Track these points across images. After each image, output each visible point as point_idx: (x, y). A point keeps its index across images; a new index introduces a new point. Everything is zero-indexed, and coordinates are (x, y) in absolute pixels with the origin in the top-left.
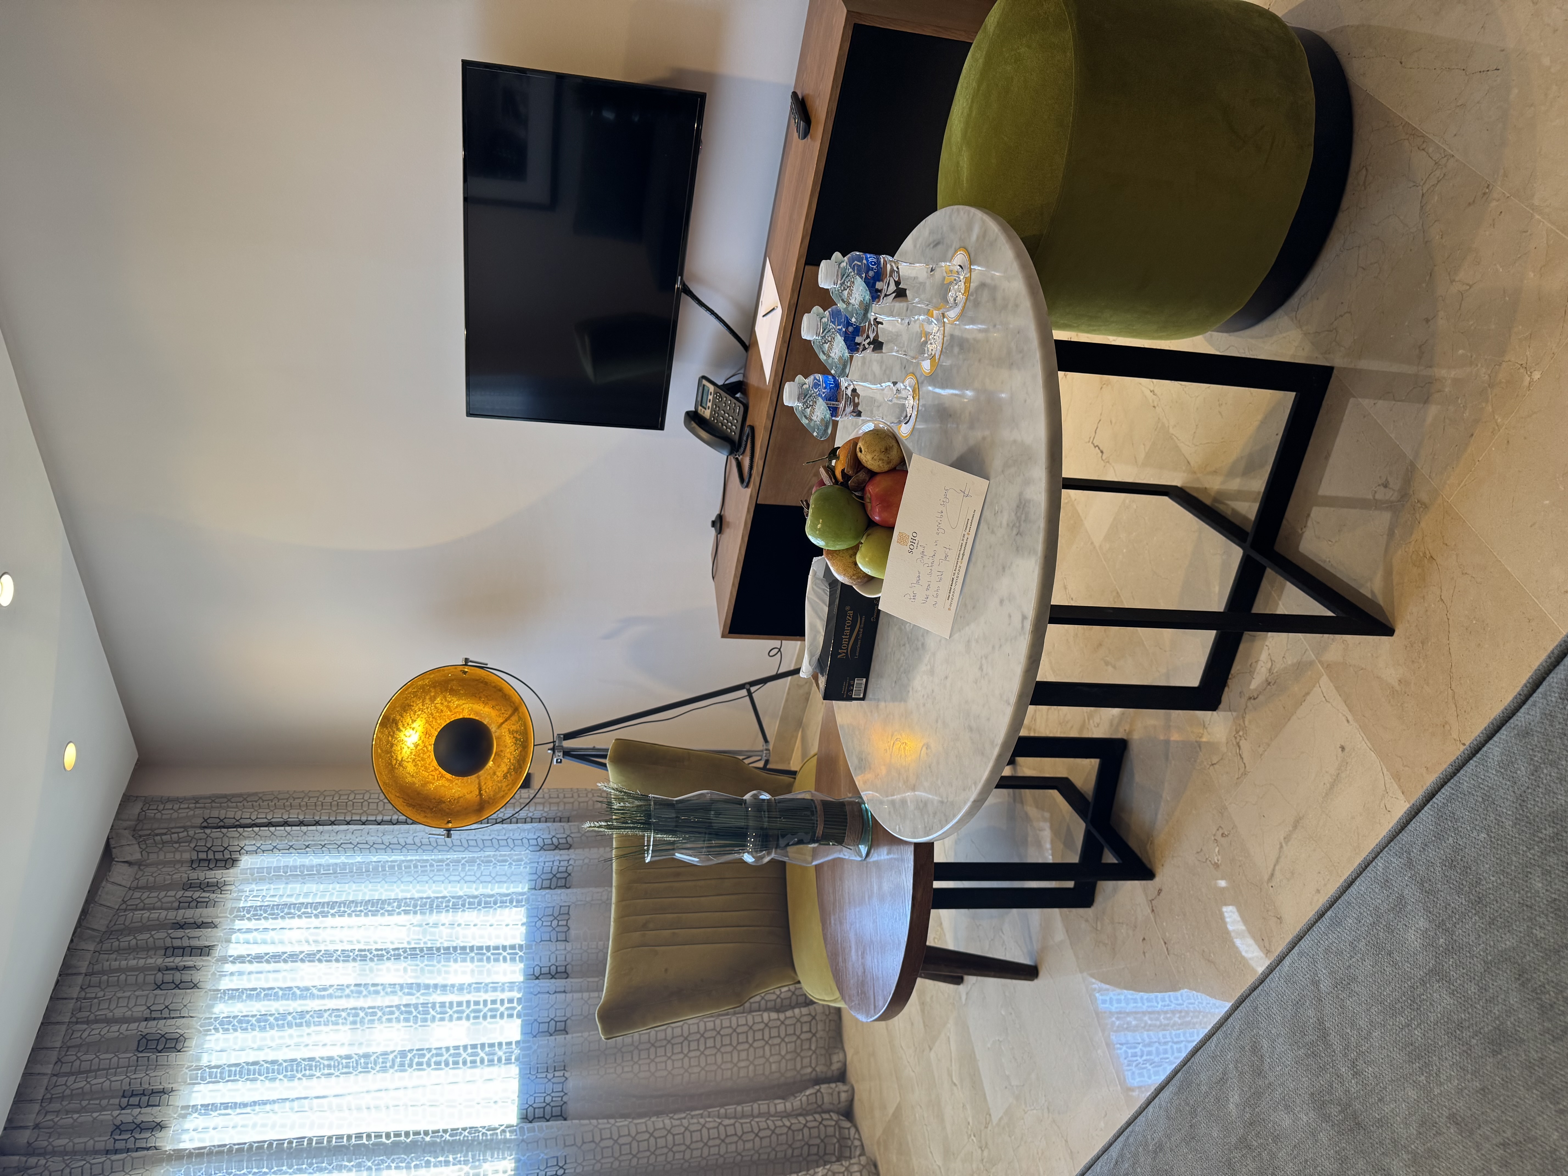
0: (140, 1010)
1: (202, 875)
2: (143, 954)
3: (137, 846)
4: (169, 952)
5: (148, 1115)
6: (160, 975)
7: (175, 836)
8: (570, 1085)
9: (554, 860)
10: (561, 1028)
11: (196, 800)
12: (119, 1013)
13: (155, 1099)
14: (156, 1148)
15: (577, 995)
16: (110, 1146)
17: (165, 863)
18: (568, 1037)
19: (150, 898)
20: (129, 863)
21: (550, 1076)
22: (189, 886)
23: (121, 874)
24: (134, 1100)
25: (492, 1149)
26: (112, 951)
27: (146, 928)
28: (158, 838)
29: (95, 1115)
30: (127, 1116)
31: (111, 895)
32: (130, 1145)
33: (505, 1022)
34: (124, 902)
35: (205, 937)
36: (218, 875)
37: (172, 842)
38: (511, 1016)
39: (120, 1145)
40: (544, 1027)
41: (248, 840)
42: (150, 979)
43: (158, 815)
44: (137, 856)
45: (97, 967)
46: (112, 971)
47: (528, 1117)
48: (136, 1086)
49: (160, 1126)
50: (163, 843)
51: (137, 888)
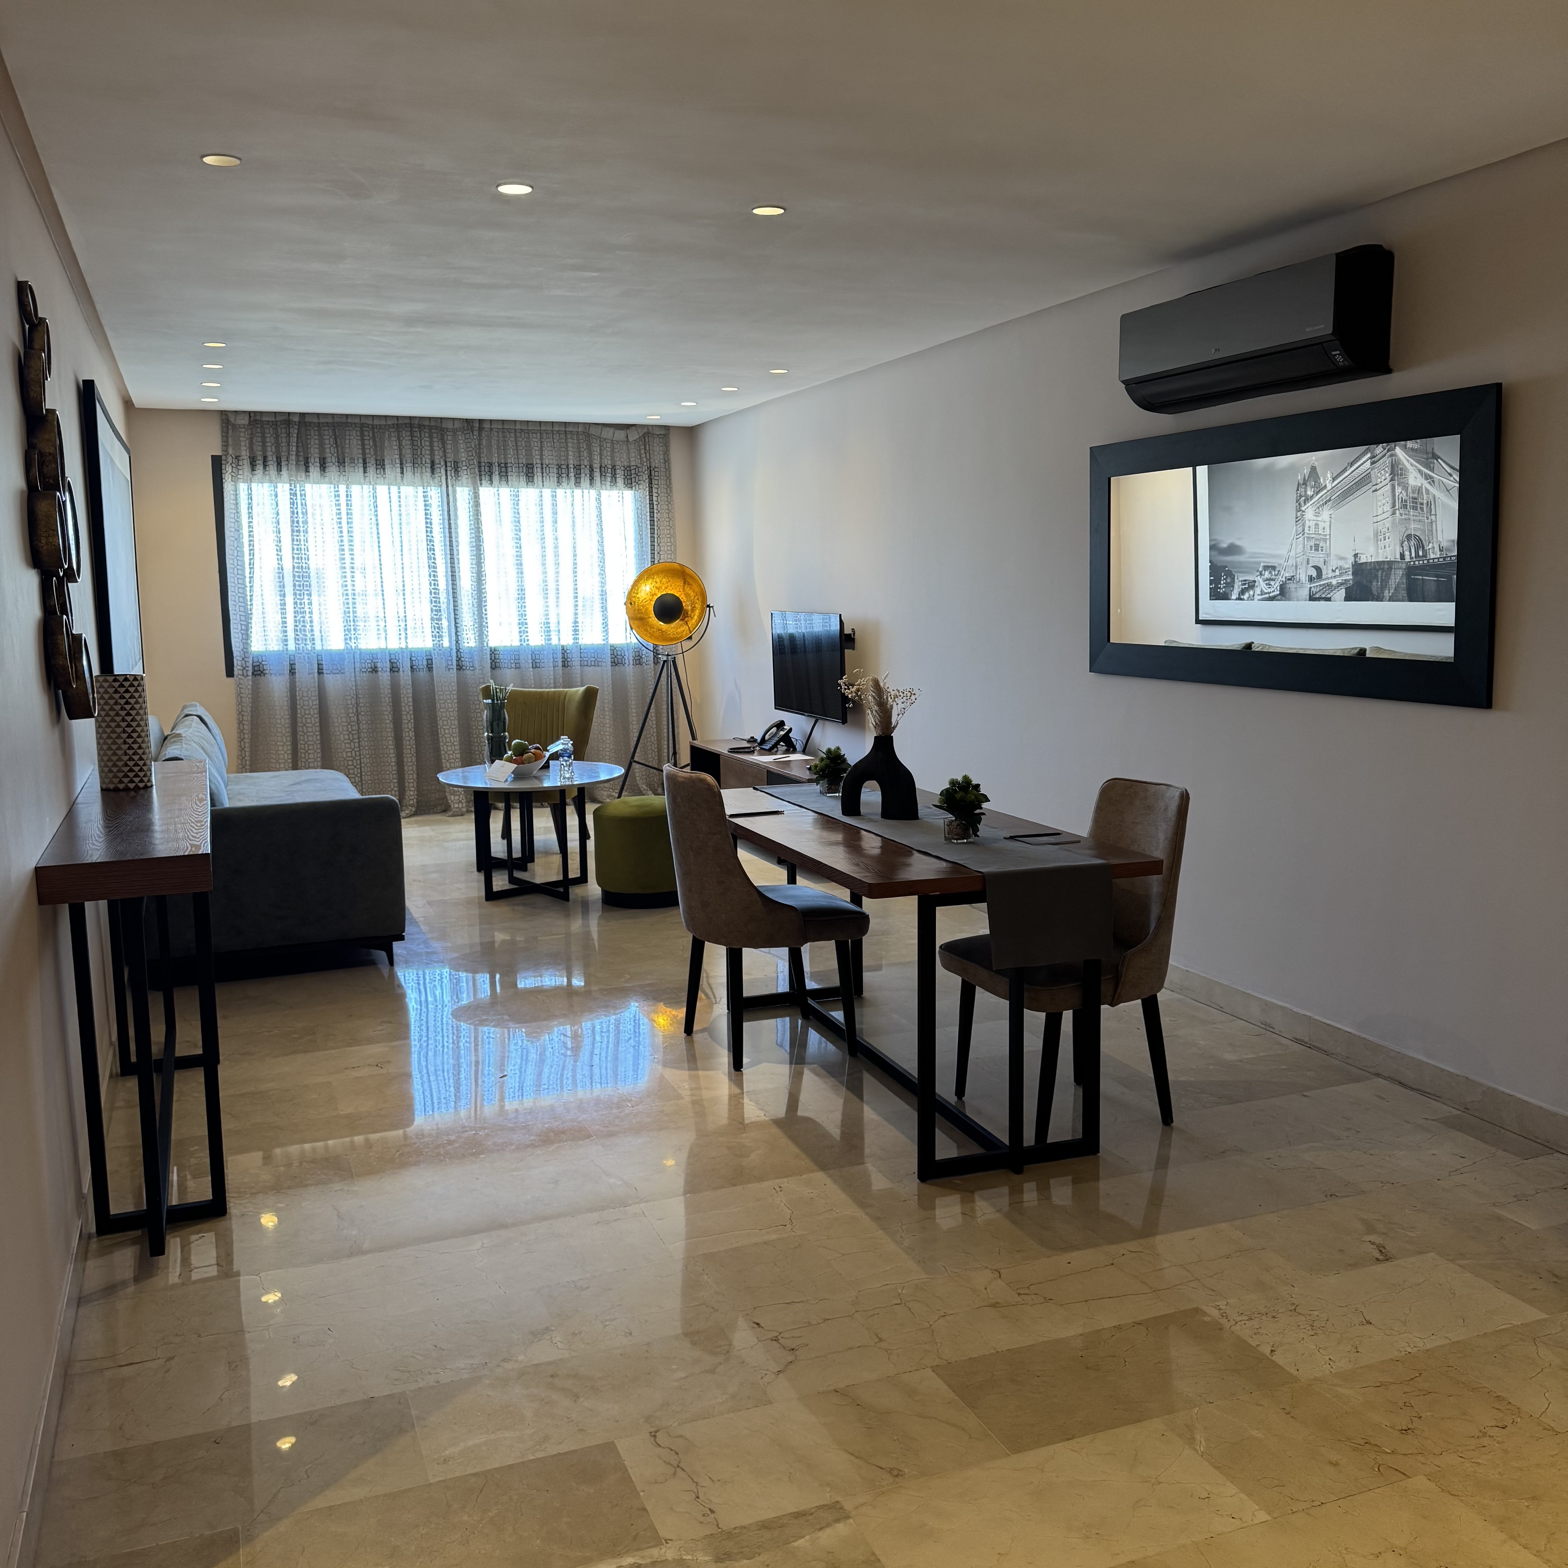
0: (546, 461)
1: (620, 473)
2: (577, 454)
3: (637, 437)
4: (578, 467)
5: (496, 478)
6: (565, 467)
7: (644, 455)
8: (508, 671)
9: (629, 657)
10: (535, 665)
11: (667, 461)
12: (545, 453)
13: (503, 478)
14: (481, 484)
15: (552, 673)
16: (483, 464)
17: (628, 453)
18: (531, 669)
19: (607, 453)
20: (627, 437)
21: (512, 661)
22: (614, 468)
23: (620, 435)
24: (503, 469)
25: (479, 636)
26: (578, 440)
27: (590, 454)
28: (643, 447)
29: (496, 455)
30: (496, 470)
31: (607, 434)
32: (483, 473)
33: (518, 638)
34: (605, 440)
35: (585, 481)
36: (620, 481)
37: (640, 455)
38: (521, 640)
39: (483, 469)
40: (537, 657)
41: (643, 491)
42: (563, 462)
43: (655, 445)
44: (631, 439)
45: (569, 436)
46: (567, 443)
47: (493, 652)
48: (509, 469)
49: (491, 484)
50: (640, 450)
51: (613, 444)
